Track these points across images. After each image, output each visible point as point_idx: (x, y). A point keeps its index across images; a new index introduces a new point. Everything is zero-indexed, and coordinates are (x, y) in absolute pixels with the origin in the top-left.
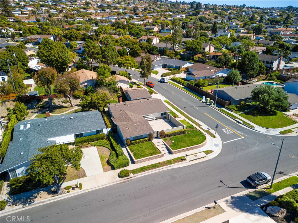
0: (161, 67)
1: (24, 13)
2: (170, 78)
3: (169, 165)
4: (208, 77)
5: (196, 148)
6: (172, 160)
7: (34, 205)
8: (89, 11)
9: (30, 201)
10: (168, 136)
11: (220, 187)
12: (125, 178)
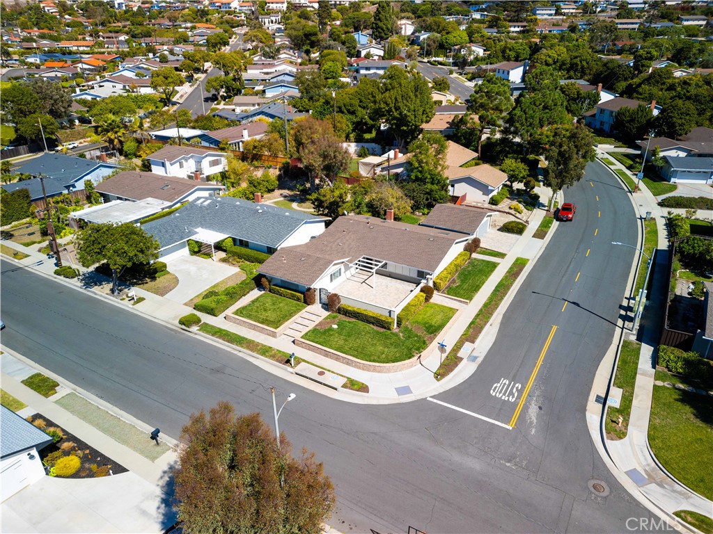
0: (710, 181)
1: (563, 11)
10: (345, 312)
12: (183, 327)
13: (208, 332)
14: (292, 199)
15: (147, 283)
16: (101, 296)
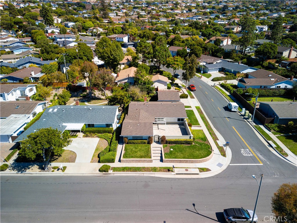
0: (218, 71)
1: (119, 15)
2: (219, 83)
3: (153, 172)
4: (265, 87)
5: (192, 162)
6: (158, 169)
7: (25, 174)
8: (175, 12)
9: (24, 170)
10: (170, 142)
11: (188, 210)
12: (104, 173)
13: (119, 171)
14: (82, 101)
15: (57, 159)
16: (36, 174)
